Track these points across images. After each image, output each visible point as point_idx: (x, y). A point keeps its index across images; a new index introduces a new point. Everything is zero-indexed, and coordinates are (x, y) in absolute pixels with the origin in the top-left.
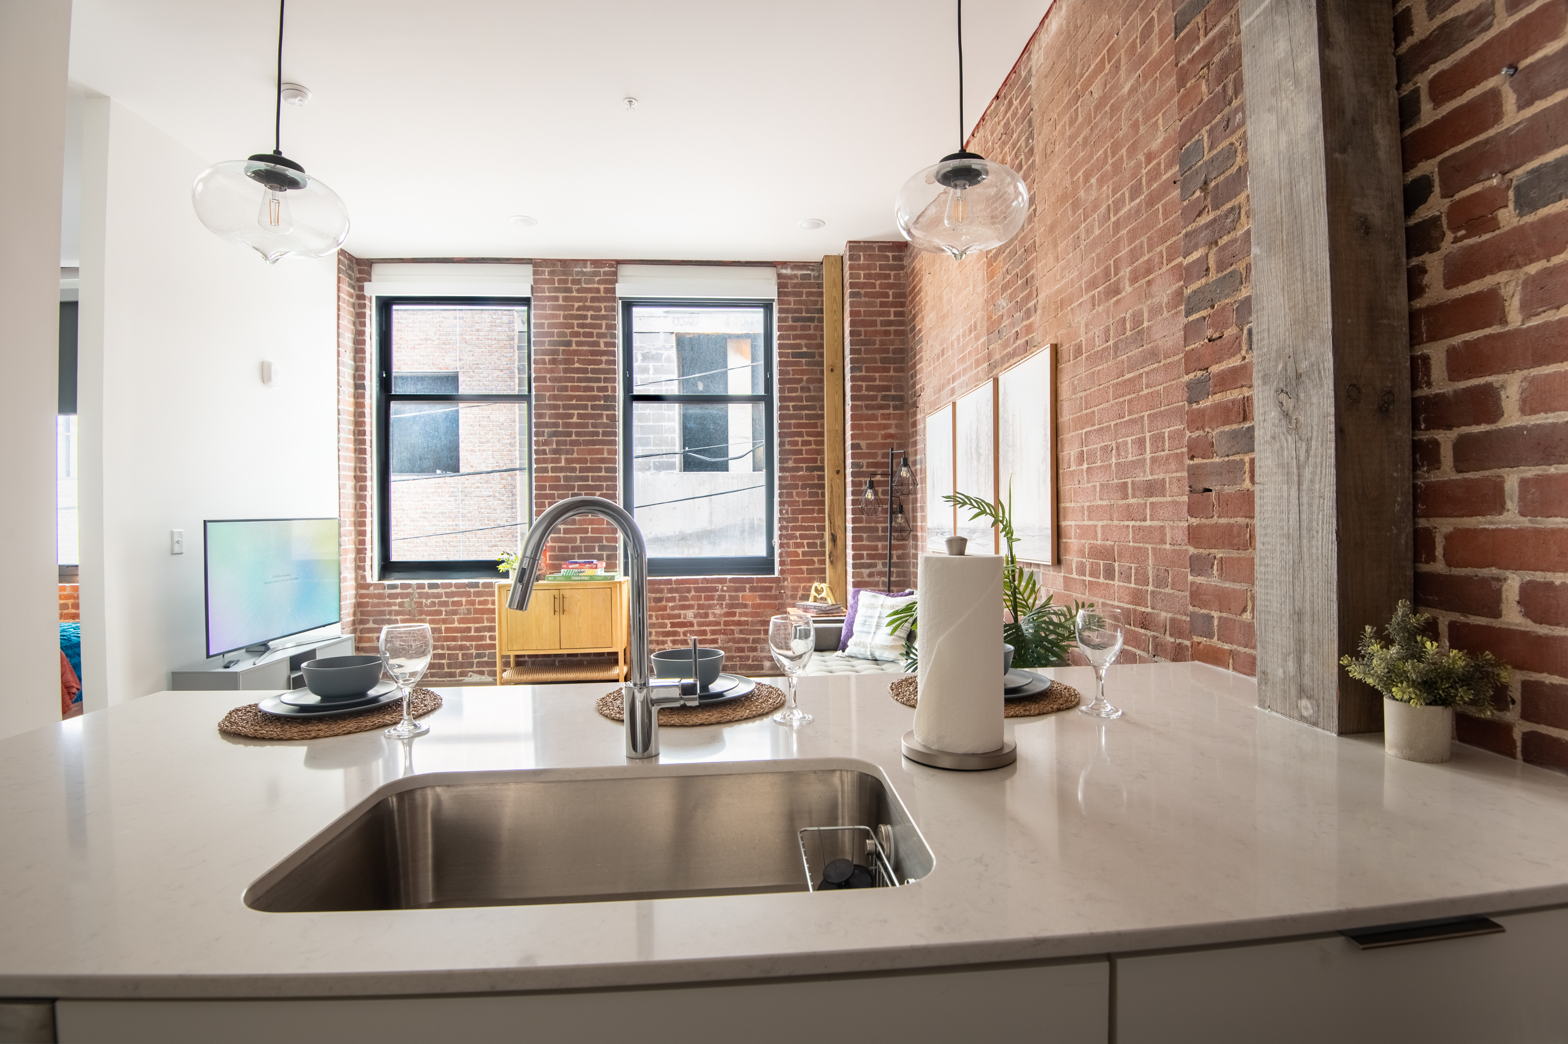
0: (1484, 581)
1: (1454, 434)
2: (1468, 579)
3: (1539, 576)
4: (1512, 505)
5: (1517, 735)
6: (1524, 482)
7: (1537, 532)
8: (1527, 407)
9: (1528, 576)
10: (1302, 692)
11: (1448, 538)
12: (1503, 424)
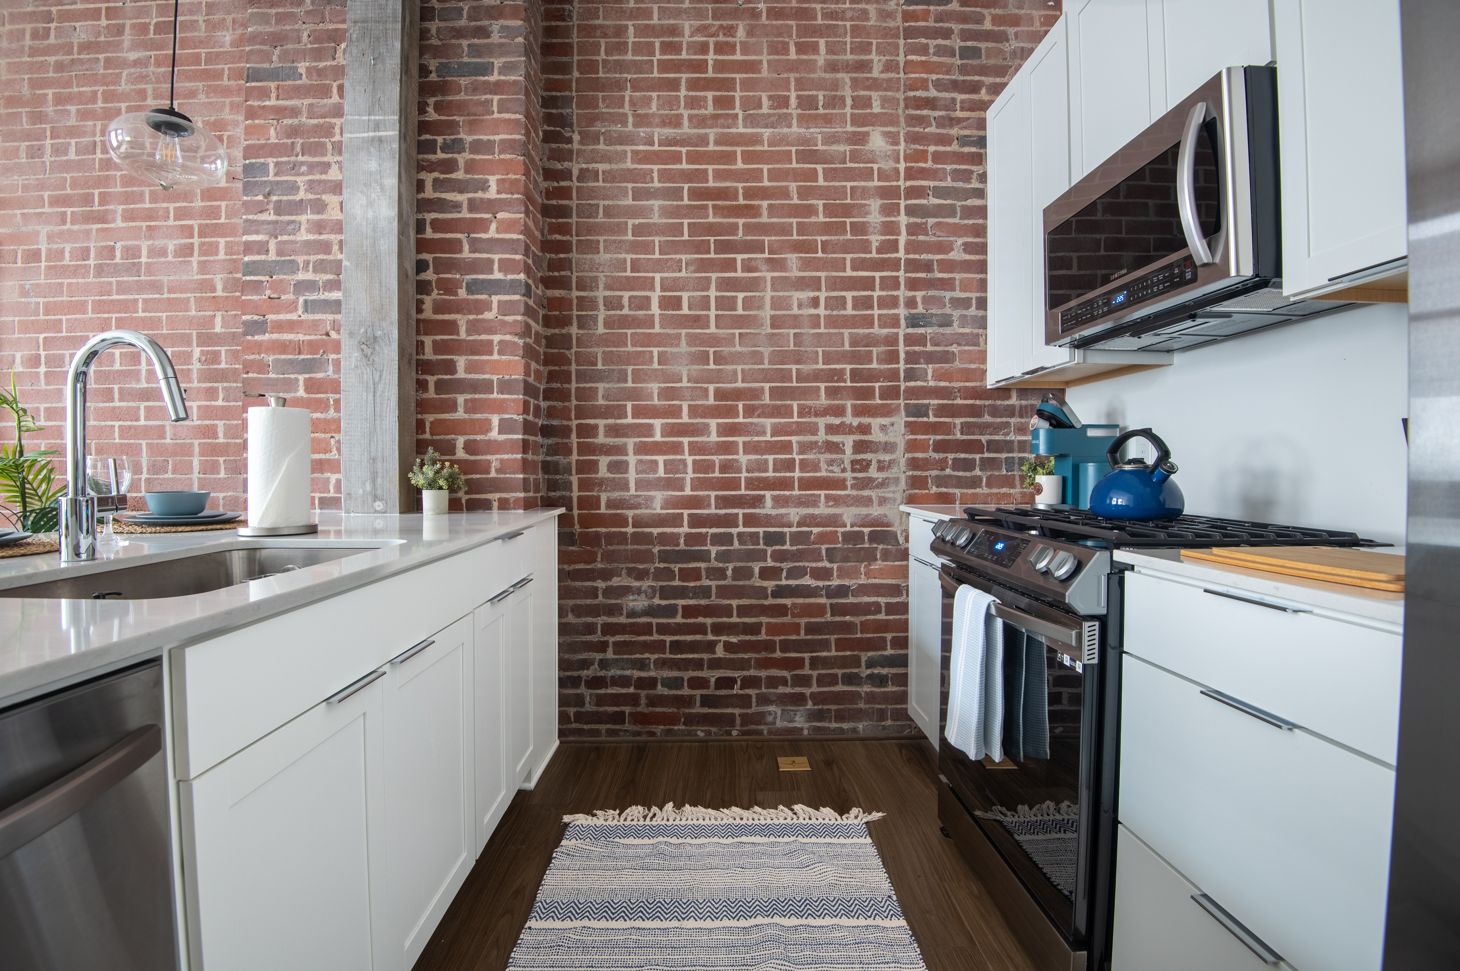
0: (448, 440)
1: (435, 378)
2: (441, 440)
3: (471, 437)
4: (461, 409)
5: (464, 501)
6: (466, 400)
7: (471, 420)
8: (468, 370)
9: (467, 437)
10: (376, 498)
11: (431, 423)
12: (456, 376)
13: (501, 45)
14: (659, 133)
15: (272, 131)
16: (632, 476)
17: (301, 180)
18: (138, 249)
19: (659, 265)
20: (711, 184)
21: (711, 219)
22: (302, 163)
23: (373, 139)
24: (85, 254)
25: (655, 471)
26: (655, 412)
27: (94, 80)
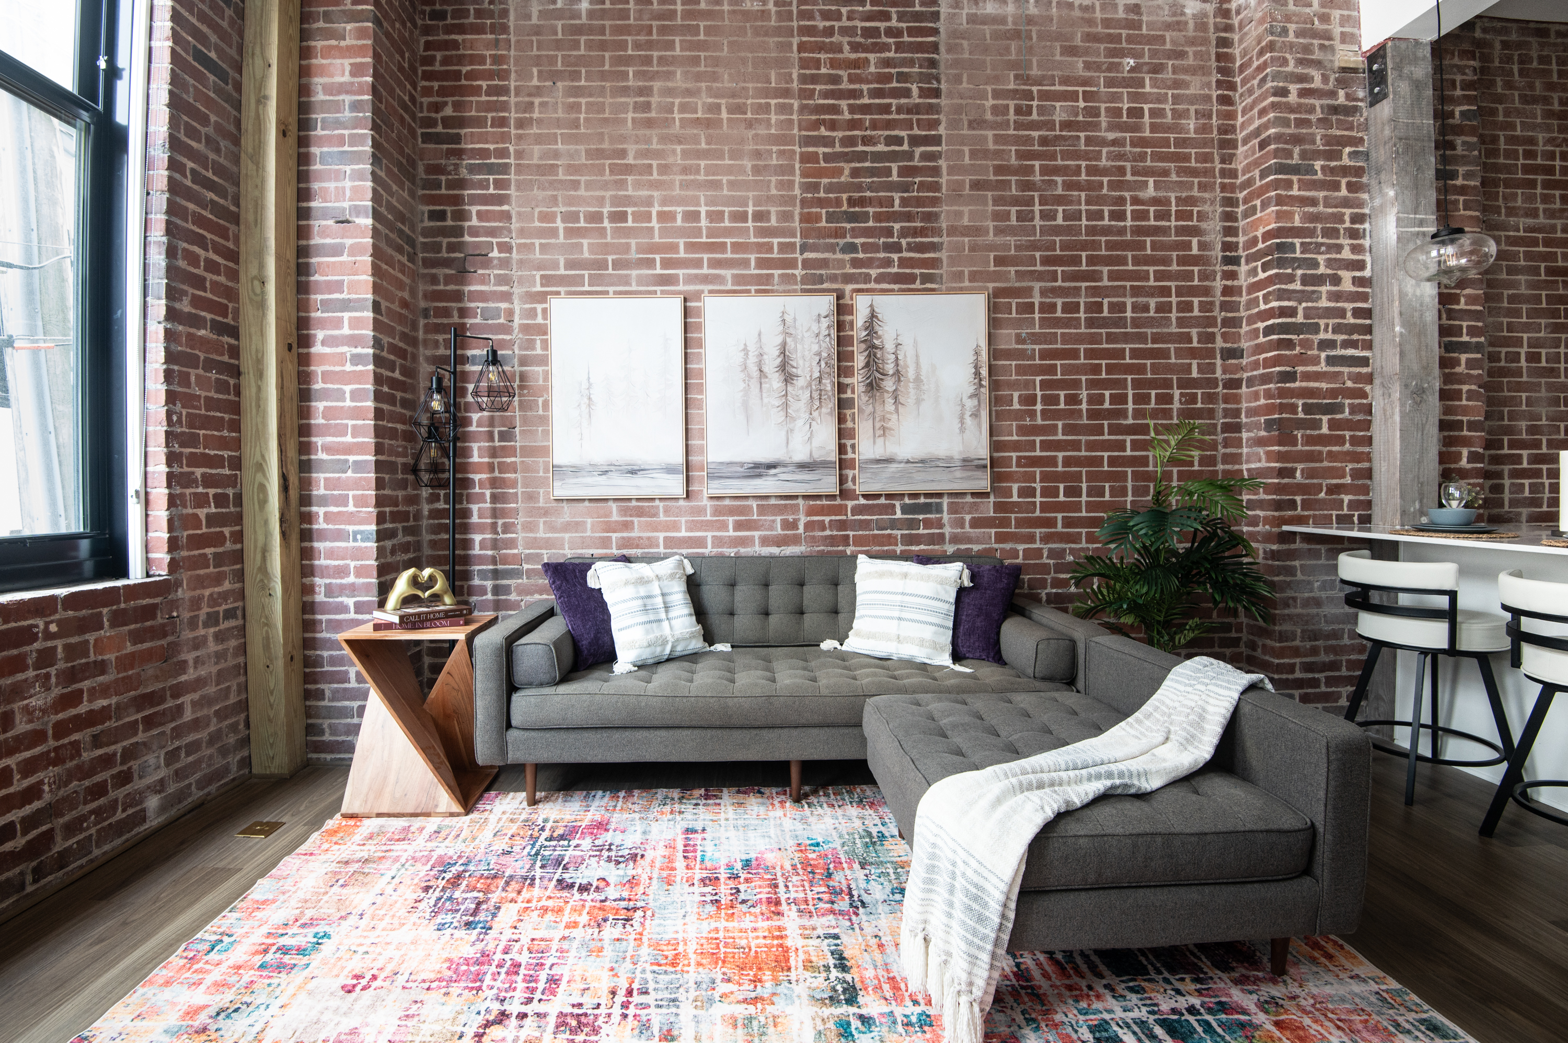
13: (1463, 156)
14: (1523, 222)
15: (1297, 217)
16: (1507, 496)
17: (1321, 259)
18: (1124, 304)
19: (1526, 328)
20: (1560, 264)
21: (1561, 292)
22: (1322, 244)
23: (1418, 233)
24: (1075, 308)
25: (1523, 492)
26: (1523, 445)
27: (1077, 155)
